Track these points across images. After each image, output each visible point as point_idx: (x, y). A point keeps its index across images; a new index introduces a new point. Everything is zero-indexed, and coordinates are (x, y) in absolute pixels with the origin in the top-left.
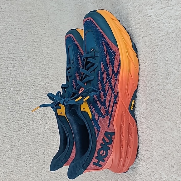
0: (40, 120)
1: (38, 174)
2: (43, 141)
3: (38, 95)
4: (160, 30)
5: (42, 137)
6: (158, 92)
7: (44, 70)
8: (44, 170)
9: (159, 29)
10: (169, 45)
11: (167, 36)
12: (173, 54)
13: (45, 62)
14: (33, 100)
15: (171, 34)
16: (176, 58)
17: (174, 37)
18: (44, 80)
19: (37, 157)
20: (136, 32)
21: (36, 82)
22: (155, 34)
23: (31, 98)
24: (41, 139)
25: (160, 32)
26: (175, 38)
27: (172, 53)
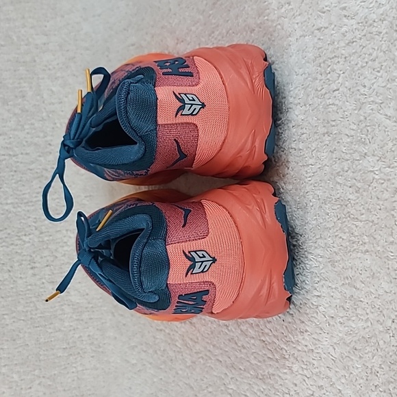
0: (29, 258)
1: (23, 392)
2: (37, 309)
3: (27, 196)
4: (345, 16)
5: (34, 299)
6: (339, 179)
7: (42, 135)
8: (37, 382)
9: (345, 12)
10: (371, 54)
11: (365, 31)
12: (382, 77)
13: (44, 114)
14: (14, 208)
15: (375, 24)
16: (388, 86)
17: (384, 31)
18: (42, 159)
19: (20, 349)
20: (279, 27)
21: (21, 163)
22: (333, 26)
23: (9, 202)
24: (32, 305)
25: (345, 20)
26: (386, 33)
27: (379, 74)
